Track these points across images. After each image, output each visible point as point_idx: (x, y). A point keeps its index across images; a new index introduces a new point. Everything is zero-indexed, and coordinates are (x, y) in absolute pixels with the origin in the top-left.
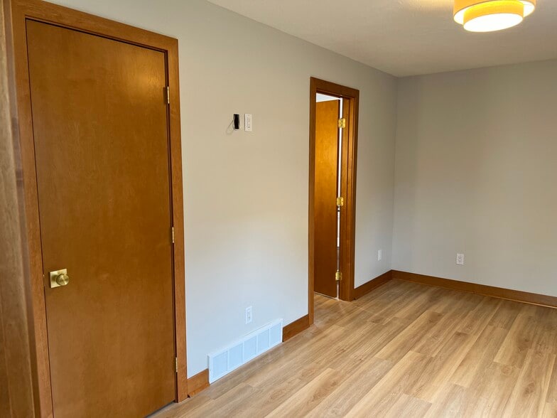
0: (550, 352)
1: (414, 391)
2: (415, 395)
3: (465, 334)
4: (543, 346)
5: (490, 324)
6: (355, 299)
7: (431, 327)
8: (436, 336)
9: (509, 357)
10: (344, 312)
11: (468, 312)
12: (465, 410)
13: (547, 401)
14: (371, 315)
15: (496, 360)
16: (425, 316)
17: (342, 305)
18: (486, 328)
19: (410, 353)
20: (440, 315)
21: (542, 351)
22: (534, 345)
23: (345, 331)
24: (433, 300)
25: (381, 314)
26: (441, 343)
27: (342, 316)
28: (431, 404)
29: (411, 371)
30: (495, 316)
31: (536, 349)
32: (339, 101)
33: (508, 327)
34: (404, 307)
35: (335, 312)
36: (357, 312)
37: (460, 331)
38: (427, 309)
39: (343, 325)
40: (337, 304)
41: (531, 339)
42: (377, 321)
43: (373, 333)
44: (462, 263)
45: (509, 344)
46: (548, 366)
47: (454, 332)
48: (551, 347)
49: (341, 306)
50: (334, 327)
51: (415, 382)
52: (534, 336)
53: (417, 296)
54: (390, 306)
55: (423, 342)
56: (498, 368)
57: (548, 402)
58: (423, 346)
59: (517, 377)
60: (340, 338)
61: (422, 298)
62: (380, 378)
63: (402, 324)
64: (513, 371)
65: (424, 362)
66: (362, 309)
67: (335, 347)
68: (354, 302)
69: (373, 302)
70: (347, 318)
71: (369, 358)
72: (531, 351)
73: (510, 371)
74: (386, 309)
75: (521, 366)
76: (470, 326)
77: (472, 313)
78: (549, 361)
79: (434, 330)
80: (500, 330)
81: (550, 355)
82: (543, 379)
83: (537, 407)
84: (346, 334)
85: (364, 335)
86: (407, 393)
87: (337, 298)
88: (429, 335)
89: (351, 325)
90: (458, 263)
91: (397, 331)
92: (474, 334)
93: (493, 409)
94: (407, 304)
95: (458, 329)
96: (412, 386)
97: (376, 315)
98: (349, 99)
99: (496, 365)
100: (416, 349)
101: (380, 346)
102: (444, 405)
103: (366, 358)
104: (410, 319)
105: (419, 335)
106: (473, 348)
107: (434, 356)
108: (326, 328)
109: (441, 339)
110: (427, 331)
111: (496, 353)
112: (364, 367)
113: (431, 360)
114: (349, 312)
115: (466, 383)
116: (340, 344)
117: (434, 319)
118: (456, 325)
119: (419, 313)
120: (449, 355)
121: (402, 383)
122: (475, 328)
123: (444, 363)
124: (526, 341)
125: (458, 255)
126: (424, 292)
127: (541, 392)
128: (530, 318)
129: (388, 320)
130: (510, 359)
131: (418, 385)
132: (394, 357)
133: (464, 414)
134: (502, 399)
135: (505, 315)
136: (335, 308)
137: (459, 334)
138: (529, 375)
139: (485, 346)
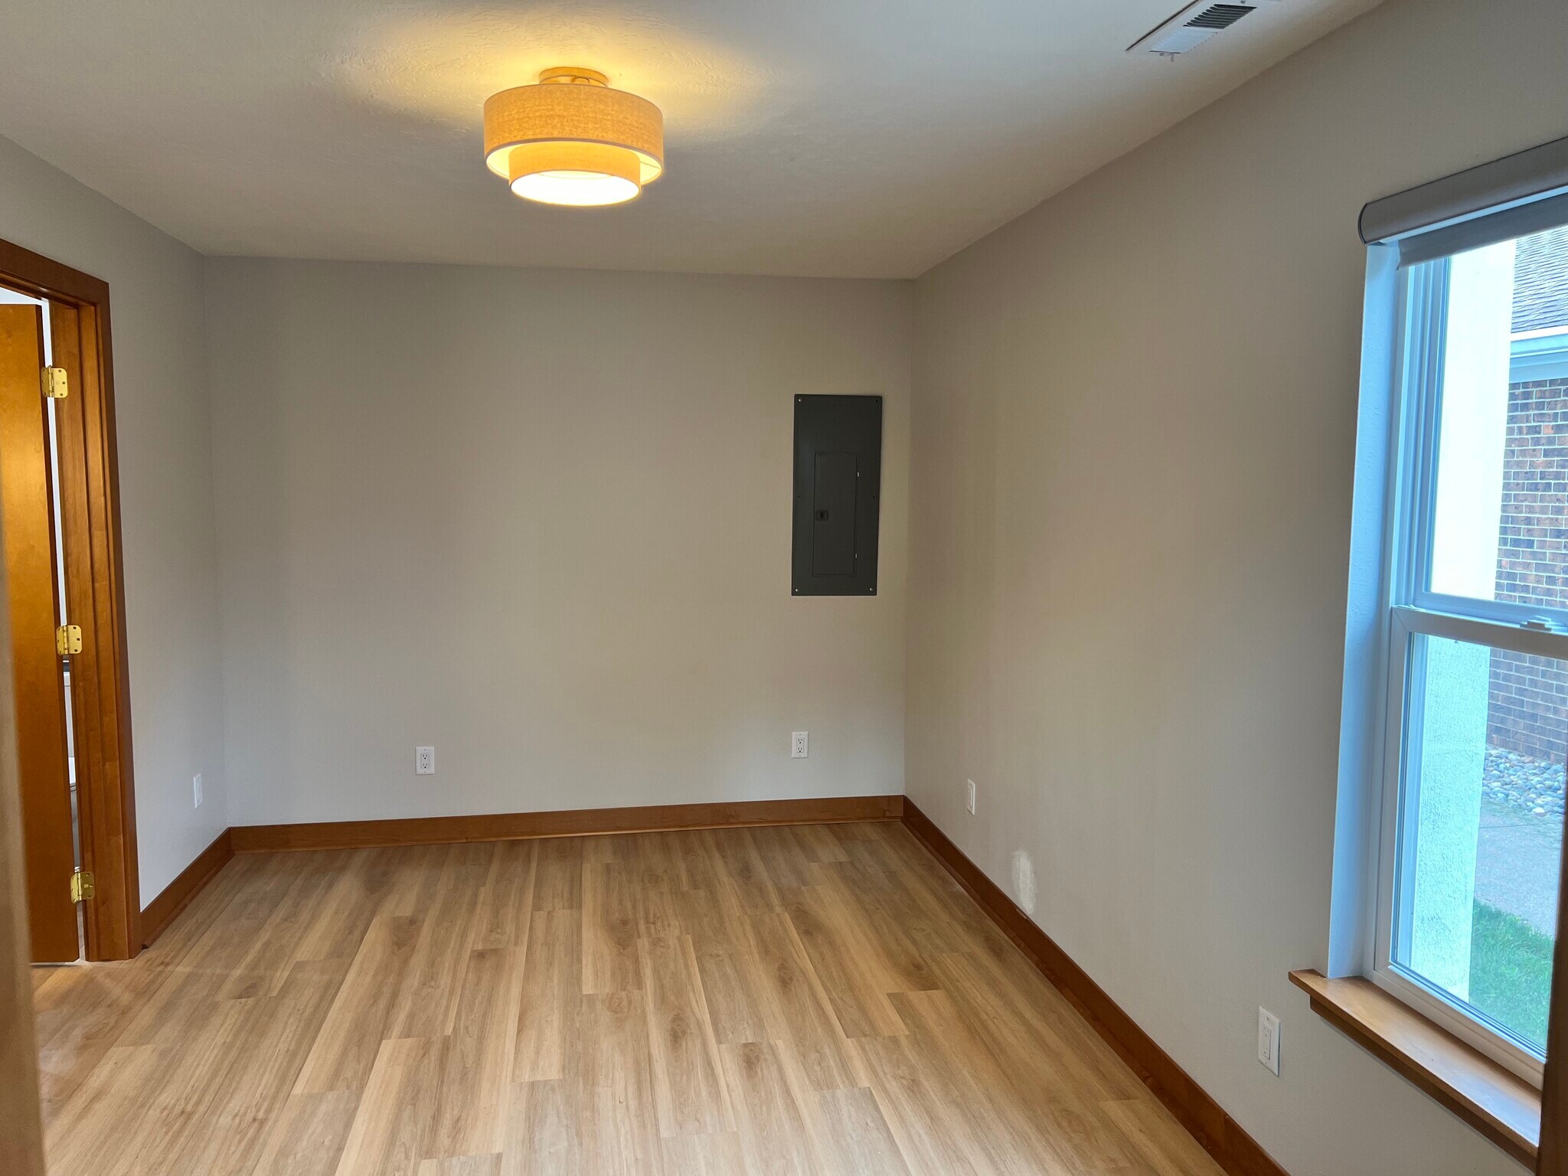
0: (677, 932)
1: (444, 1140)
2: (452, 1153)
3: (495, 951)
4: (659, 924)
5: (537, 907)
6: (145, 947)
7: (406, 961)
8: (430, 977)
9: (608, 974)
10: (126, 998)
11: (476, 895)
12: (579, 1134)
13: (719, 1042)
14: (223, 978)
15: (588, 989)
16: (376, 938)
17: (109, 975)
18: (532, 921)
19: (387, 1047)
20: (413, 922)
21: (662, 935)
22: (642, 926)
23: (163, 1055)
24: (377, 885)
25: (254, 966)
26: (451, 993)
27: (125, 1012)
28: (499, 1156)
29: (411, 1093)
30: (539, 884)
31: (649, 935)
32: (39, 308)
33: (575, 902)
34: (308, 927)
35: (95, 1005)
36: (170, 985)
37: (480, 947)
38: (373, 914)
39: (144, 1038)
40: (89, 979)
41: (631, 915)
42: (249, 989)
43: (255, 1027)
44: (432, 770)
45: (593, 941)
46: (686, 966)
47: (467, 954)
48: (674, 923)
49: (108, 983)
50: (116, 1053)
51: (437, 1117)
52: (634, 907)
53: (330, 886)
54: (265, 936)
55: (406, 1005)
56: (599, 1006)
57: (721, 1043)
58: (411, 1016)
59: (644, 1012)
60: (155, 1082)
61: (347, 889)
62: (340, 1149)
63: (326, 978)
64: (630, 1003)
65: (434, 1053)
66: (182, 969)
67: (153, 1114)
68: (145, 956)
69: (207, 940)
70: (146, 1014)
71: (277, 1105)
72: (643, 944)
73: (625, 1003)
74: (258, 945)
75: (640, 984)
76: (495, 926)
77: (485, 892)
78: (684, 953)
79: (418, 963)
80: (562, 916)
81: (679, 938)
82: (691, 994)
83: (709, 1063)
84: (169, 1063)
85: (228, 1047)
86: (429, 1154)
87: (81, 962)
88: (413, 981)
89: (170, 1031)
90: (420, 771)
91: (322, 998)
92: (516, 944)
93: (633, 1104)
94: (314, 917)
95: (474, 941)
96: (434, 1130)
97: (237, 972)
98: (76, 306)
99: (591, 1000)
100: (397, 1029)
101: (295, 1059)
102: (530, 1142)
103: (269, 1111)
104: (342, 952)
105: (387, 990)
106: (527, 977)
107: (449, 1031)
108: (87, 1069)
109: (445, 980)
110: (401, 974)
111: (580, 972)
112: (275, 1137)
113: (446, 1045)
114: (143, 993)
115: (551, 1069)
116: (166, 1098)
117: (403, 935)
118: (463, 935)
119: (357, 933)
120: (484, 1016)
121: (405, 1136)
122: (510, 928)
123: (481, 1040)
124: (624, 923)
125: (420, 750)
126: (343, 869)
127: (700, 1025)
128: (608, 868)
129: (281, 976)
130: (613, 974)
131: (447, 1121)
132: (348, 1073)
133: (581, 1144)
134: (638, 1073)
135: (556, 874)
136: (86, 995)
137: (481, 956)
138: (662, 1000)
139: (551, 964)
